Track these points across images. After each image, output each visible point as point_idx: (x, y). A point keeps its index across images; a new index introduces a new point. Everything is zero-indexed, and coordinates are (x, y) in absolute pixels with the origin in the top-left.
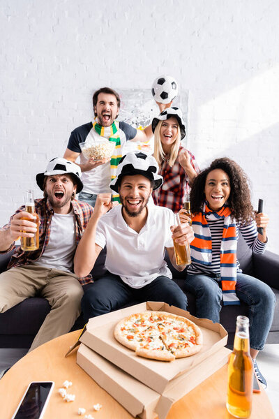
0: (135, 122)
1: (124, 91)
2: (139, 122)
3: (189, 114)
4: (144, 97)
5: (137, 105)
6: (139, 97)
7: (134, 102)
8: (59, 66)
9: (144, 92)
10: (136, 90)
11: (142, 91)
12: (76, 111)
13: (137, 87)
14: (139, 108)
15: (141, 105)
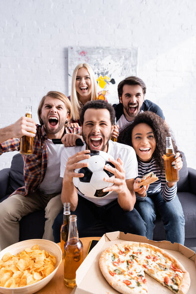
0: (97, 73)
1: (88, 48)
2: (100, 72)
3: (138, 66)
4: (103, 53)
5: (98, 60)
6: (99, 53)
7: (96, 57)
8: (39, 30)
9: (104, 49)
10: (97, 48)
11: (102, 48)
12: (52, 64)
13: (98, 46)
14: (100, 62)
15: (101, 60)
